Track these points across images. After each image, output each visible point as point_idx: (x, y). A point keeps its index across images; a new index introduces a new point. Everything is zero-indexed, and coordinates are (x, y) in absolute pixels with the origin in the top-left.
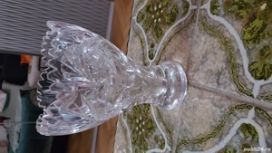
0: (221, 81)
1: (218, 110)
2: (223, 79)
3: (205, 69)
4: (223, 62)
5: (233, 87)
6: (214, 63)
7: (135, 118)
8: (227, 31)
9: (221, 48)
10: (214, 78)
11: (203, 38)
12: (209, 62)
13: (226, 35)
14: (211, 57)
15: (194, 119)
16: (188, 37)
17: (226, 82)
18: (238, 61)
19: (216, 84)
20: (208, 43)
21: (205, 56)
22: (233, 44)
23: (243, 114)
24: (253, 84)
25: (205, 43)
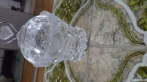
0: (116, 39)
1: (117, 60)
2: (117, 37)
3: (103, 33)
4: (116, 24)
5: (127, 40)
6: (109, 27)
7: (55, 79)
8: (117, 3)
9: (113, 16)
10: (110, 37)
11: (100, 13)
12: (105, 27)
13: (116, 6)
14: (107, 23)
15: (98, 71)
16: (89, 15)
17: (120, 38)
18: (128, 21)
19: (112, 42)
20: (103, 15)
21: (102, 25)
22: (122, 11)
23: (138, 59)
24: (143, 35)
25: (101, 16)
